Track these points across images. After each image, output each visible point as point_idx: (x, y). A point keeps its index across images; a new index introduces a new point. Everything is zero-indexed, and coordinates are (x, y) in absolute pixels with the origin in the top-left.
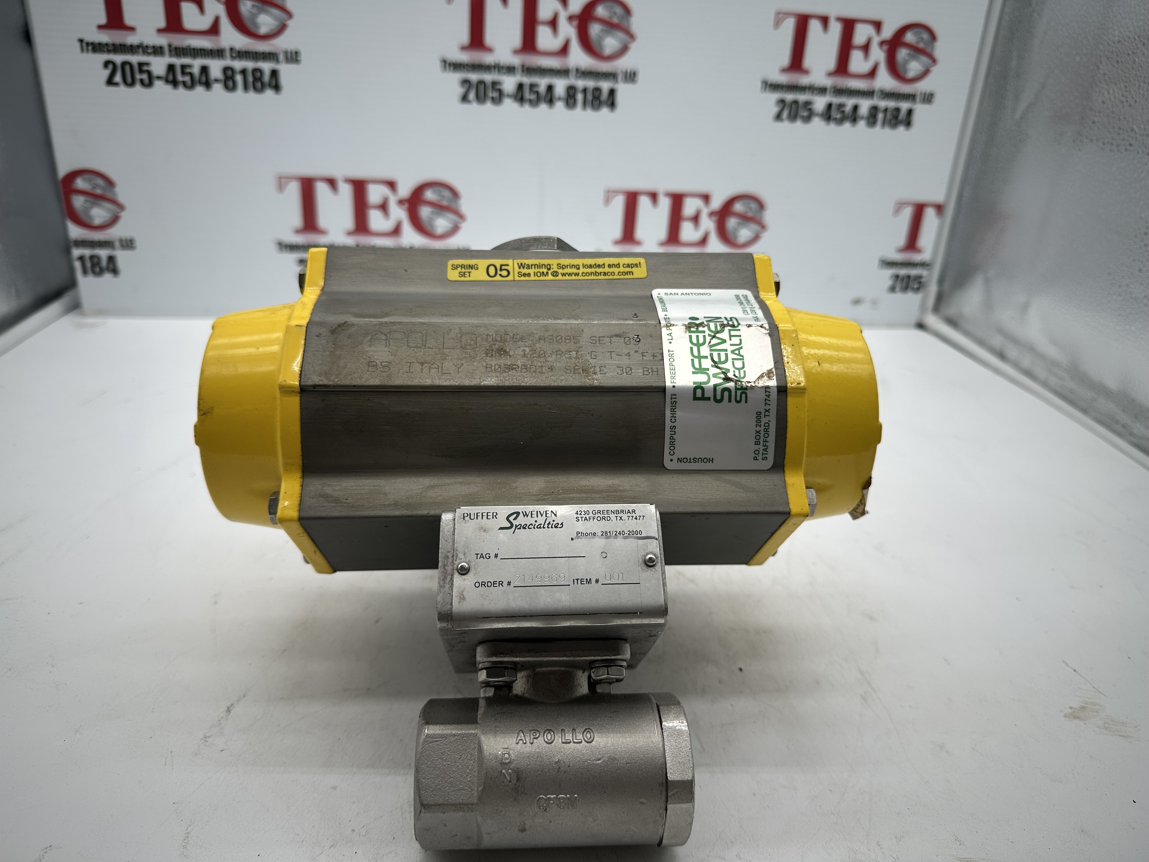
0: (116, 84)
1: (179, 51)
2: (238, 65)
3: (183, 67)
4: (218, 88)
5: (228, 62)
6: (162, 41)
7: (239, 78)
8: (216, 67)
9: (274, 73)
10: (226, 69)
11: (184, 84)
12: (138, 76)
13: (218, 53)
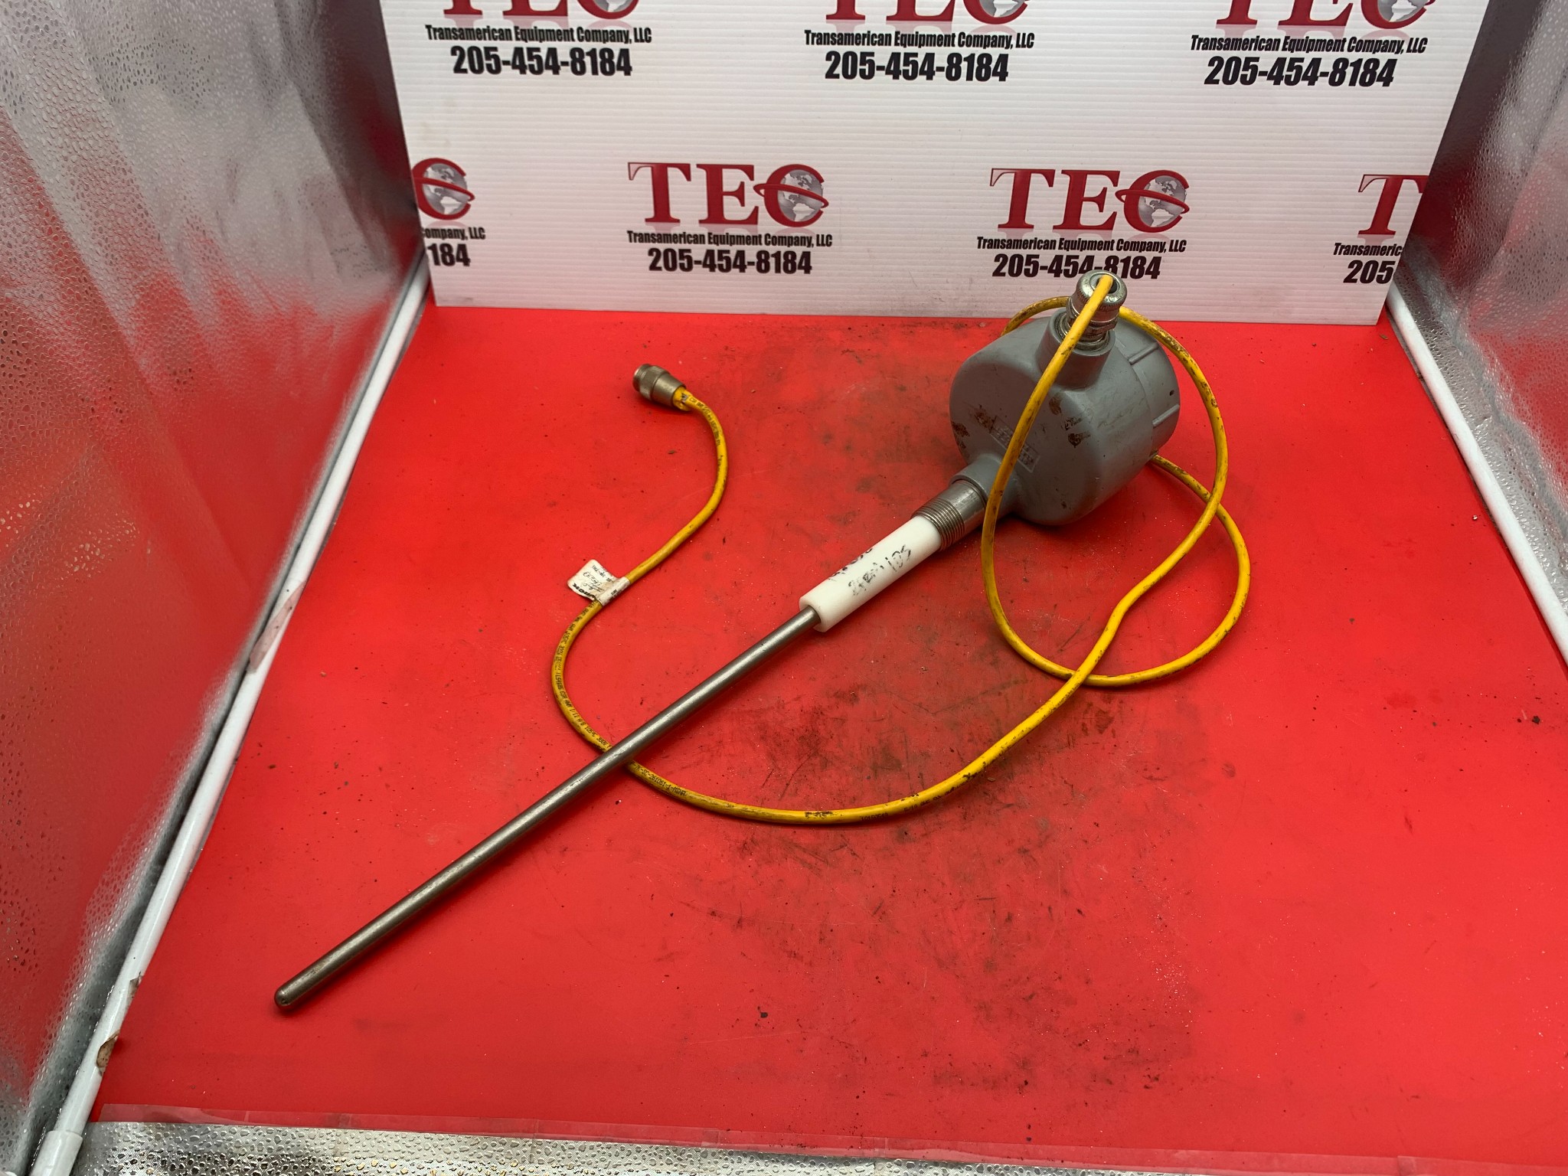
0: (465, 71)
1: (526, 35)
2: (586, 46)
3: (530, 50)
4: (566, 71)
5: (577, 44)
6: (508, 24)
7: (587, 60)
8: (563, 50)
9: (624, 53)
10: (573, 51)
11: (532, 67)
12: (485, 62)
13: (566, 35)
